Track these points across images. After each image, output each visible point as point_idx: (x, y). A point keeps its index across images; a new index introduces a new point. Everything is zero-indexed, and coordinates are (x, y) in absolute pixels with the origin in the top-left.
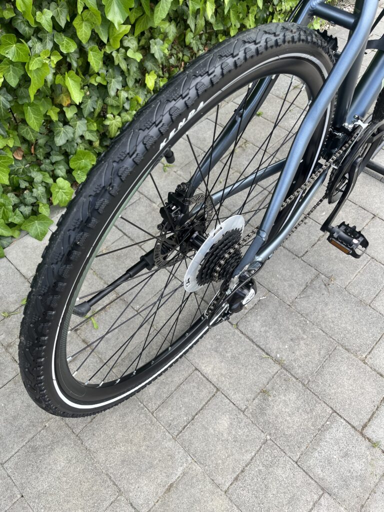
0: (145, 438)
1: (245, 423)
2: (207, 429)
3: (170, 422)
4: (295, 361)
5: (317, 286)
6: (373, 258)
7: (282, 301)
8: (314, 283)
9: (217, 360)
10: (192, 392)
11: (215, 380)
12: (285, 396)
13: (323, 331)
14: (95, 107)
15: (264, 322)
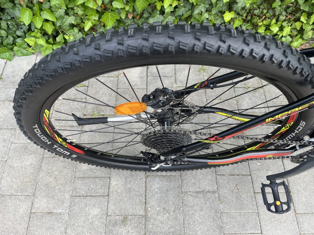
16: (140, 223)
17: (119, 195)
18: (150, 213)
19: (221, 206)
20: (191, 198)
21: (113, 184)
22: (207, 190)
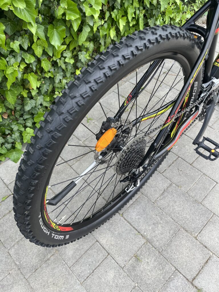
0: (64, 283)
1: (123, 275)
2: (101, 279)
3: (79, 273)
4: (155, 237)
5: (171, 191)
6: (204, 174)
7: (149, 200)
8: (169, 189)
9: (109, 235)
10: (94, 255)
11: (108, 248)
12: (148, 259)
13: (172, 218)
14: (48, 89)
15: (139, 213)
16: (149, 249)
17: (116, 246)
18: (148, 235)
19: (183, 189)
20: (162, 201)
21: (104, 243)
22: (166, 188)
